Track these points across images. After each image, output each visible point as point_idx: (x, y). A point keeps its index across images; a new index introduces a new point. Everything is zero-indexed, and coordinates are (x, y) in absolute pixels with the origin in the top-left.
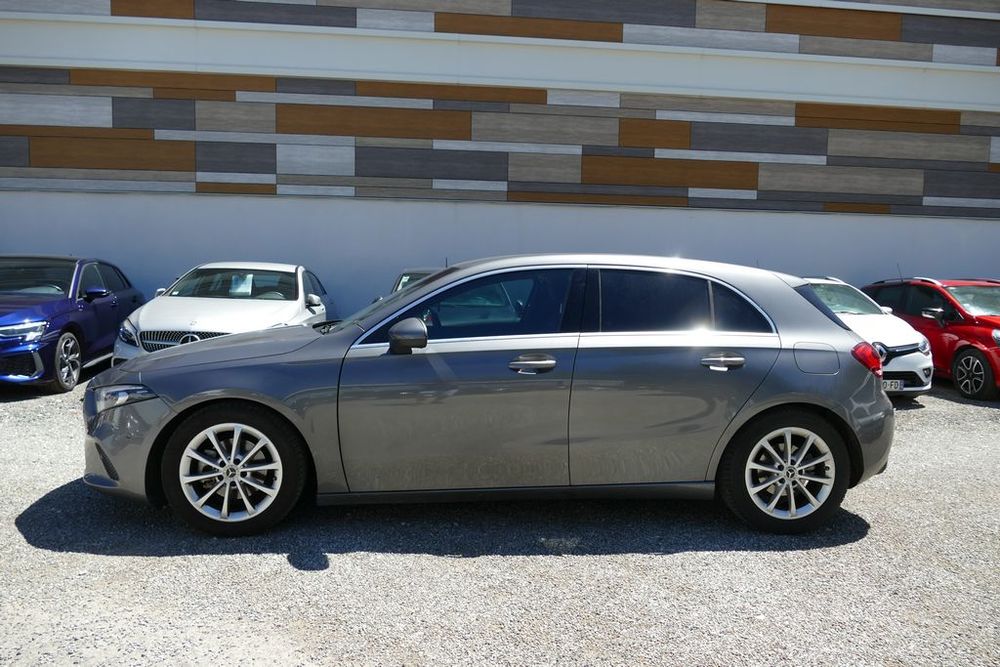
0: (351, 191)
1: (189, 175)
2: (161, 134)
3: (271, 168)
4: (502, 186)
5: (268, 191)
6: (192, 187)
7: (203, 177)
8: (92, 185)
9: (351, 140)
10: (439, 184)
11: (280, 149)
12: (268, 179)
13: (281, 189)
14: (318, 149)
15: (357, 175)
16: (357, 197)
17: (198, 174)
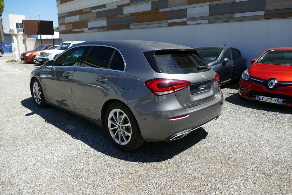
0: (207, 21)
1: (166, 21)
2: (161, 10)
3: (185, 16)
4: (262, 13)
5: (184, 23)
6: (167, 24)
7: (170, 21)
8: (147, 26)
9: (208, 3)
10: (237, 15)
11: (188, 10)
12: (185, 20)
13: (188, 23)
14: (199, 8)
15: (210, 15)
16: (209, 23)
17: (168, 20)
